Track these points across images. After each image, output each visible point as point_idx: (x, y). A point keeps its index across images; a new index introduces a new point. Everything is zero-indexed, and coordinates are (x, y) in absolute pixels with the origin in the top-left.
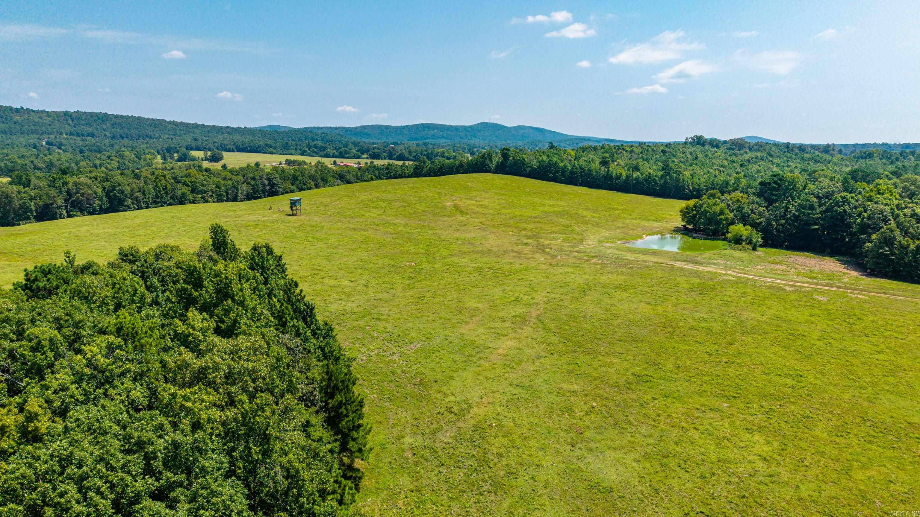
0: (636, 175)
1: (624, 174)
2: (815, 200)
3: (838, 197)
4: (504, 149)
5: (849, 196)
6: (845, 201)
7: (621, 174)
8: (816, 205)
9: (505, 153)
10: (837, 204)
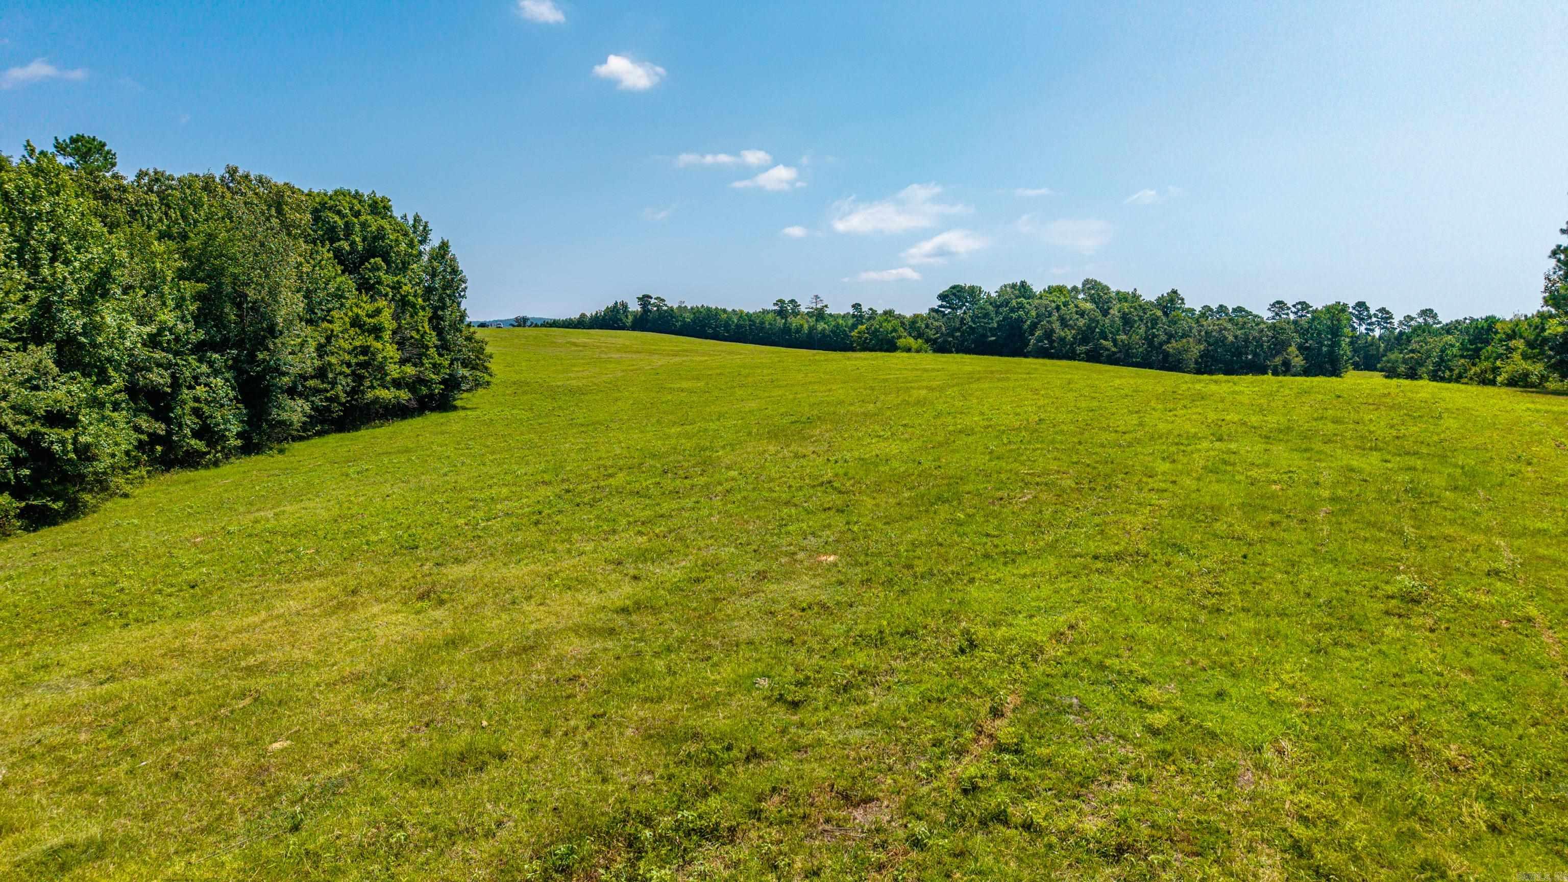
0: (821, 326)
1: (806, 326)
2: (990, 307)
3: (1014, 303)
4: (644, 296)
5: (1025, 301)
6: (1021, 307)
7: (802, 326)
8: (993, 315)
9: (644, 300)
10: (1012, 310)
